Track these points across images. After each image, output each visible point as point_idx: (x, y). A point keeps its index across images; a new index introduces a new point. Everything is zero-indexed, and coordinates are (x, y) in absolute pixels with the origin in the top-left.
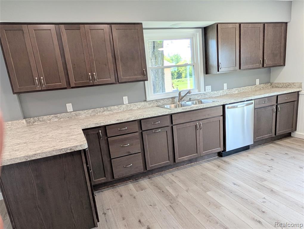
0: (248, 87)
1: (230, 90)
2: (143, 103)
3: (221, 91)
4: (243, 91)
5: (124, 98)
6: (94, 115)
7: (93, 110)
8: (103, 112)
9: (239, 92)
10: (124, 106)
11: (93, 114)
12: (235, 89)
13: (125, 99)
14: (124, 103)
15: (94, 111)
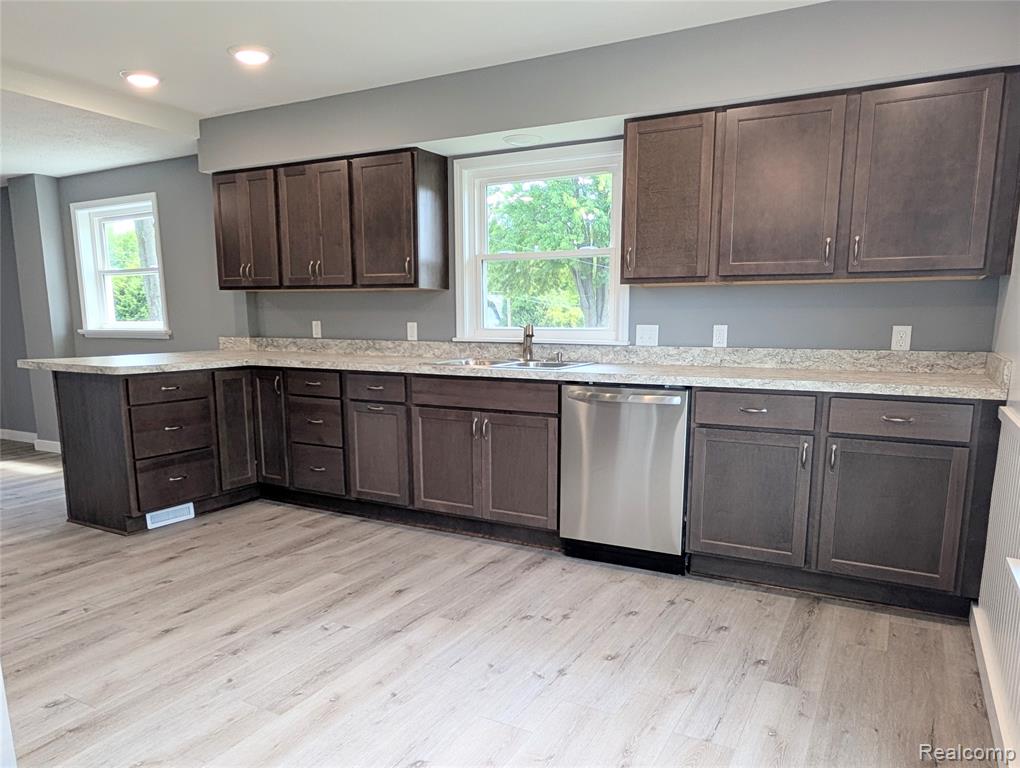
0: (836, 352)
1: (739, 354)
2: (446, 346)
3: (696, 351)
4: (807, 363)
5: (409, 324)
6: (351, 353)
7: (349, 341)
8: (367, 349)
9: (783, 366)
10: (406, 344)
11: (348, 351)
12: (763, 351)
13: (412, 329)
14: (409, 338)
15: (351, 344)
